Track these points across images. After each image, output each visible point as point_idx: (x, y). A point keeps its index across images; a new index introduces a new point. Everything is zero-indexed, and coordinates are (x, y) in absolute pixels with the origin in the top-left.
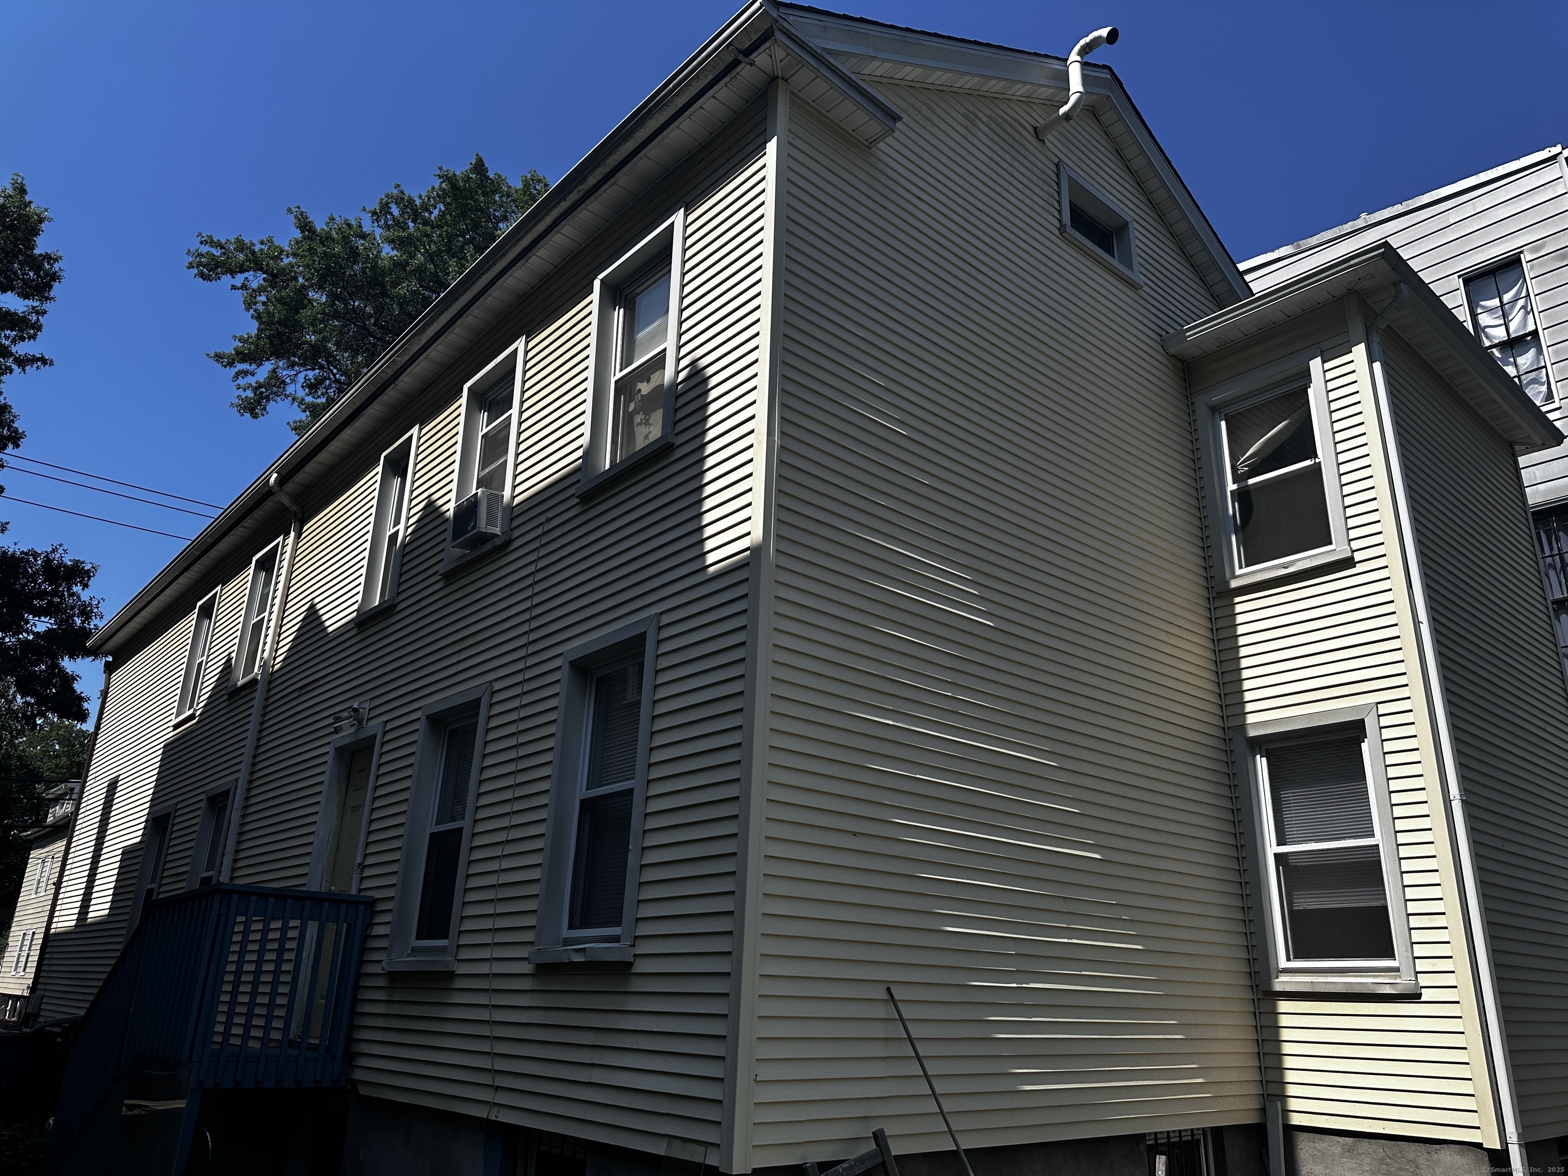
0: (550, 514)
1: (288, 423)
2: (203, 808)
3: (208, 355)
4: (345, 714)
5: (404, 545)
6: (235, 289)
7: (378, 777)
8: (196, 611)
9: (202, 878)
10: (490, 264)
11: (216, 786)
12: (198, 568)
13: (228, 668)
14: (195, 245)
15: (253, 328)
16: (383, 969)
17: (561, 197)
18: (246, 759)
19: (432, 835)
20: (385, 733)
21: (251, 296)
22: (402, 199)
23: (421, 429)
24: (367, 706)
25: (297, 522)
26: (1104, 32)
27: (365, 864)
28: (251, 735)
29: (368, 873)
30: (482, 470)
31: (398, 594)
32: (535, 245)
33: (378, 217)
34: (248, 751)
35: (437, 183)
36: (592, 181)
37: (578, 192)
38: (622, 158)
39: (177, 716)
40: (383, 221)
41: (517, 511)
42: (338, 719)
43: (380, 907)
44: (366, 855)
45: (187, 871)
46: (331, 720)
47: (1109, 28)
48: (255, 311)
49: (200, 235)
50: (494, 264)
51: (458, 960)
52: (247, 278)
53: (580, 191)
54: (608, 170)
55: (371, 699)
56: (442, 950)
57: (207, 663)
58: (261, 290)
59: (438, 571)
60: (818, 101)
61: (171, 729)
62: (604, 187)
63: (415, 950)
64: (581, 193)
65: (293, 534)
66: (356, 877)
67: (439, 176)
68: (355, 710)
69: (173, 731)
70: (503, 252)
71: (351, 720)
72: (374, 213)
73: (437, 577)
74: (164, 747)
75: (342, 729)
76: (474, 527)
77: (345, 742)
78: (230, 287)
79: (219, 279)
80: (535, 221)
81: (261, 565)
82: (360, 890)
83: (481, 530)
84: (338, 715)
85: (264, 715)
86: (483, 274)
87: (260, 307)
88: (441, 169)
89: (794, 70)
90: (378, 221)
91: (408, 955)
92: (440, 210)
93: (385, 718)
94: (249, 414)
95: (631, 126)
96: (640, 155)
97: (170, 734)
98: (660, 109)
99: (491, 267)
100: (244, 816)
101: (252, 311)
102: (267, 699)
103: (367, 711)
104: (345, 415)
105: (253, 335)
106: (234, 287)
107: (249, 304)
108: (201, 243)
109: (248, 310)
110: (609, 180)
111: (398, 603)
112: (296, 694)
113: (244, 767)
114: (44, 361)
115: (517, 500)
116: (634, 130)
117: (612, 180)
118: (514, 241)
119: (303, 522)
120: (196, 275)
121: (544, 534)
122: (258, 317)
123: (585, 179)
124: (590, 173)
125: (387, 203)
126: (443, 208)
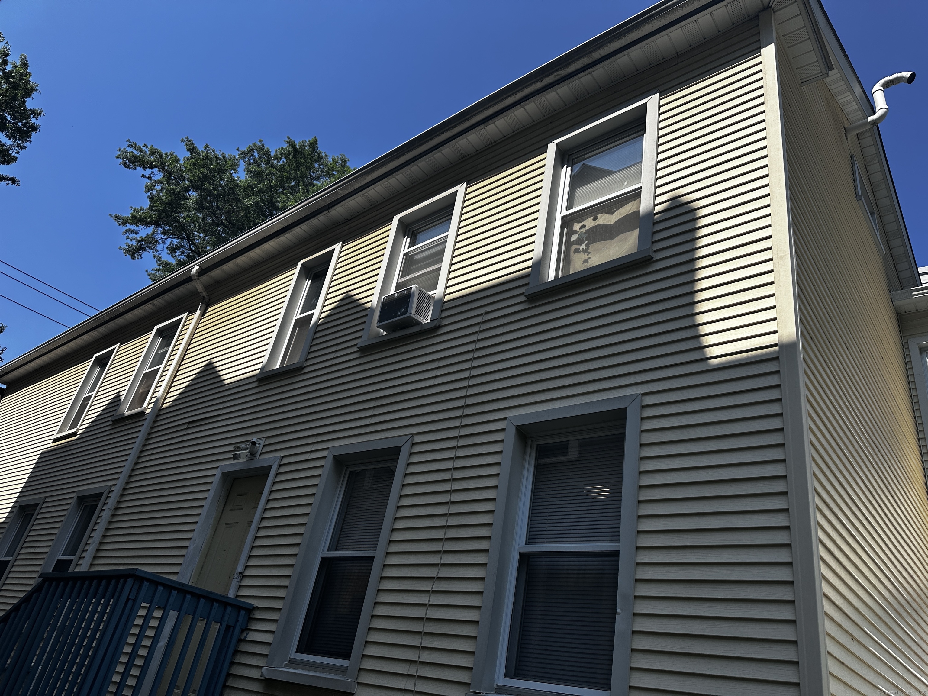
0: (489, 309)
1: (147, 271)
2: (72, 504)
3: (110, 215)
4: (243, 446)
5: (317, 325)
6: (144, 177)
7: (268, 501)
8: (93, 360)
9: (58, 560)
10: (452, 125)
11: (88, 488)
12: (102, 330)
13: (116, 401)
14: (124, 145)
15: (146, 204)
16: (262, 675)
17: (539, 78)
18: (126, 471)
19: (324, 560)
20: (280, 466)
21: (152, 185)
22: (263, 149)
23: (343, 246)
24: (262, 442)
25: (204, 305)
26: (908, 74)
27: (245, 574)
28: (134, 453)
29: (246, 582)
30: (401, 277)
31: (306, 360)
32: (499, 115)
33: (245, 156)
34: (128, 465)
35: (285, 146)
36: (572, 68)
37: (555, 76)
38: (605, 54)
39: (59, 432)
40: (247, 160)
41: (446, 306)
42: (238, 448)
43: (258, 615)
44: (247, 566)
45: (47, 552)
46: (231, 448)
47: (911, 73)
48: (151, 194)
49: (128, 141)
50: (456, 126)
51: (358, 683)
52: (153, 172)
53: (557, 75)
54: (590, 61)
55: (267, 438)
56: (343, 670)
57: (95, 397)
58: (159, 182)
59: (356, 345)
60: (787, 36)
61: (51, 441)
62: (580, 75)
63: (293, 663)
64: (557, 78)
65: (198, 312)
66: (234, 584)
67: (287, 142)
68: (254, 443)
69: (52, 443)
70: (468, 116)
71: (247, 451)
72: (243, 153)
73: (355, 349)
74: (41, 454)
75: (240, 457)
76: (406, 312)
77: (234, 469)
78: (141, 176)
79: (135, 169)
80: (507, 95)
81: (160, 333)
82: (237, 596)
83: (412, 315)
84: (238, 445)
85: (147, 440)
86: (443, 133)
87: (155, 192)
88: (289, 138)
89: (783, 6)
90: (244, 158)
91: (286, 666)
92: (283, 162)
93: (282, 454)
94: (130, 256)
95: (629, 27)
96: (625, 52)
97: (49, 445)
98: (661, 16)
99: (452, 127)
100: (113, 516)
101: (149, 194)
102: (152, 428)
103: (261, 446)
104: (276, 229)
105: (145, 209)
106: (143, 176)
107: (149, 189)
108: (129, 146)
109: (147, 192)
110: (587, 69)
111: (306, 367)
112: (185, 427)
113: (123, 477)
114: (13, 181)
115: (447, 298)
116: (629, 30)
117: (590, 70)
118: (481, 109)
119: (208, 305)
120: (121, 163)
121: (484, 322)
122: (152, 198)
123: (567, 66)
124: (574, 62)
125: (253, 149)
126: (285, 161)
